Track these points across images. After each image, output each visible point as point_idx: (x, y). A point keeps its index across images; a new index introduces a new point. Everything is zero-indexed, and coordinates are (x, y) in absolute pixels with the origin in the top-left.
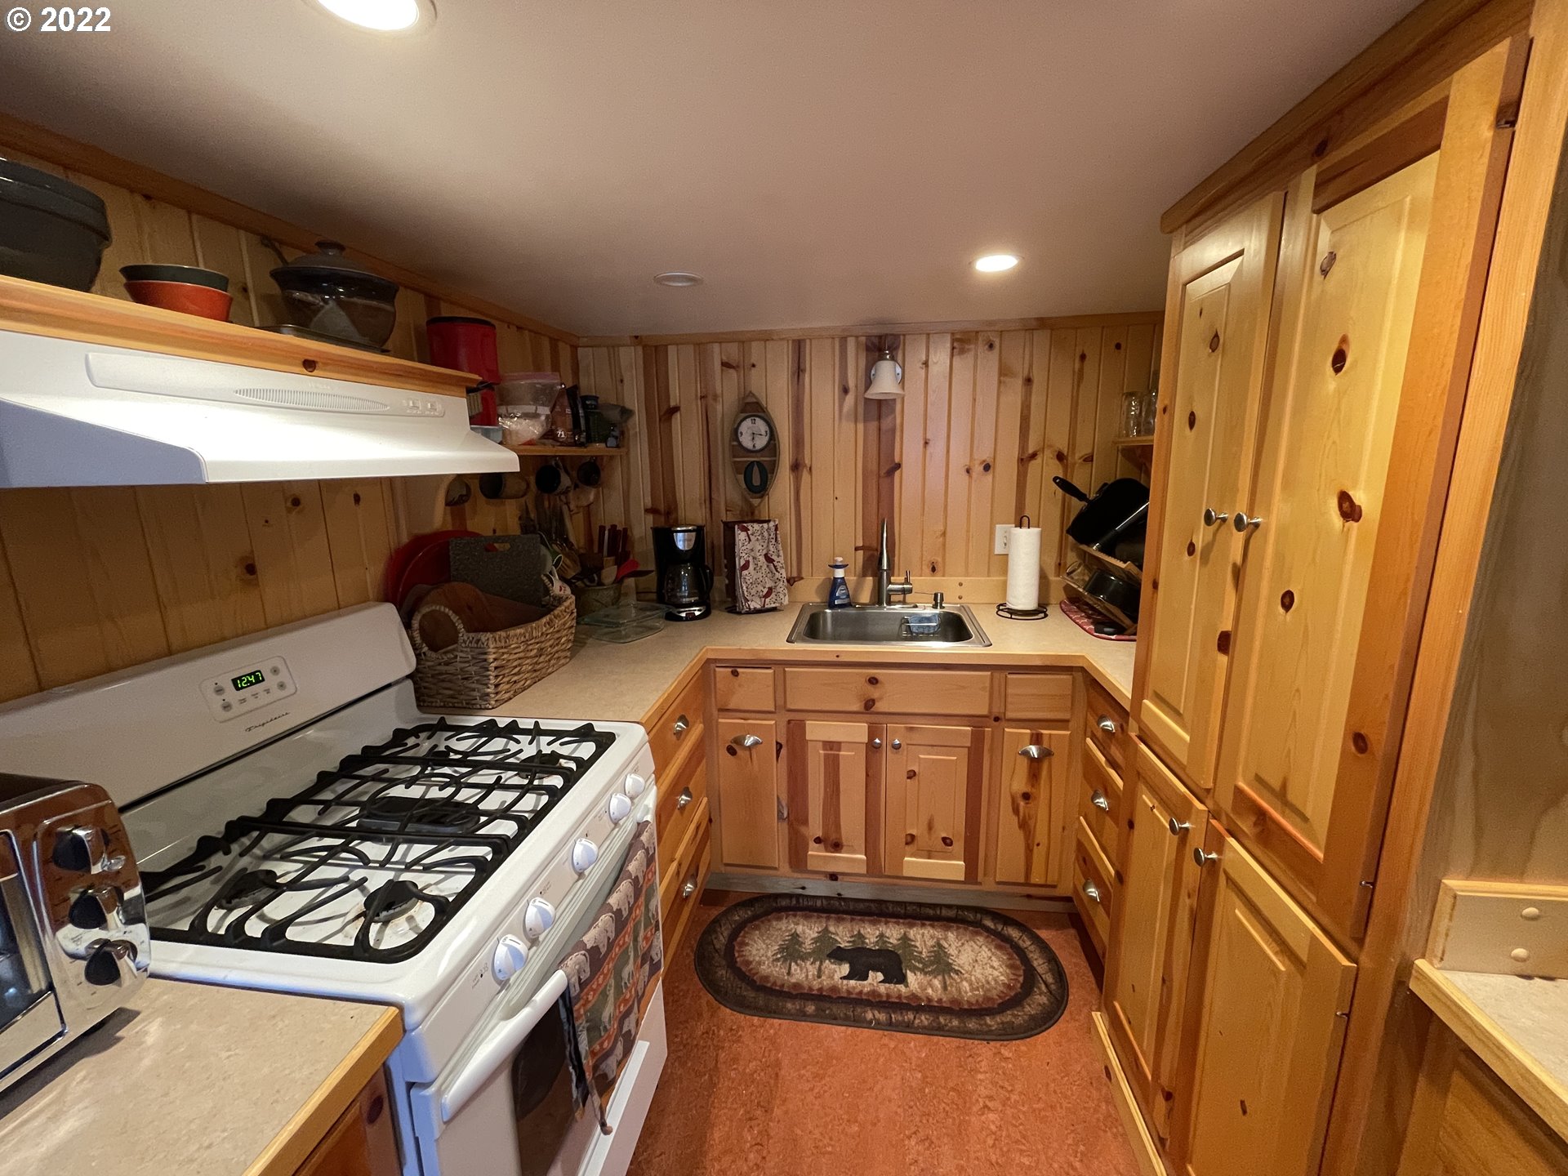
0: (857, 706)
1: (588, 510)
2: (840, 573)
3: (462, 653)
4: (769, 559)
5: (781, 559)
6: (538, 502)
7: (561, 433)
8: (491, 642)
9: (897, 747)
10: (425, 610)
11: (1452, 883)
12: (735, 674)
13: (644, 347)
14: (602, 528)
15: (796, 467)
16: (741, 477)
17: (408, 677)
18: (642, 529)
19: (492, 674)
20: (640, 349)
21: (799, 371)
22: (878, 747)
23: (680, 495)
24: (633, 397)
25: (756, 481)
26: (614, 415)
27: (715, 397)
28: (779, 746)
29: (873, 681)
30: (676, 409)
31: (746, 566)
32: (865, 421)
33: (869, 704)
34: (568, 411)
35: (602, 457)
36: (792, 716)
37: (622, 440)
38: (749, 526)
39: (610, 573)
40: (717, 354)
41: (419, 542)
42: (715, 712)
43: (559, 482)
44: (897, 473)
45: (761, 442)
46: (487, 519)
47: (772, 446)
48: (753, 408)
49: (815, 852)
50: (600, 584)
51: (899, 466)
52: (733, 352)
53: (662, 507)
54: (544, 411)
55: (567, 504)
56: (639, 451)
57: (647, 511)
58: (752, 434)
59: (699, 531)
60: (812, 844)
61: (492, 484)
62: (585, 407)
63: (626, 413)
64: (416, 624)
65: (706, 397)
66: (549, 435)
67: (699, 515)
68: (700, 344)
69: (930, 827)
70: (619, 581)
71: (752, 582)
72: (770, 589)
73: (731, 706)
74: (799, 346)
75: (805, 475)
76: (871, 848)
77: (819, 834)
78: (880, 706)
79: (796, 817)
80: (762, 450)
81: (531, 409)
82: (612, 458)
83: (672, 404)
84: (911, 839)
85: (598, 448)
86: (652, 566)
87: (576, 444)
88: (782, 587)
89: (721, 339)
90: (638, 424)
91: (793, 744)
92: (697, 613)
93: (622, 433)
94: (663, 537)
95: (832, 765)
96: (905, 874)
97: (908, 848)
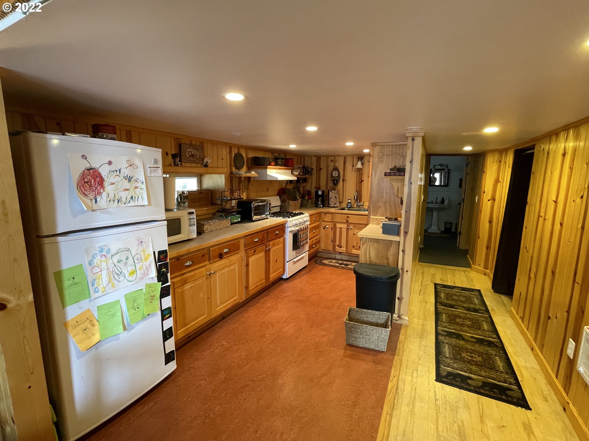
0: (345, 222)
1: (304, 187)
2: (350, 201)
3: (287, 203)
4: (336, 197)
5: (338, 197)
6: (296, 185)
7: (301, 174)
8: (290, 202)
9: (351, 229)
10: (283, 197)
11: (371, 217)
12: (325, 215)
13: (317, 157)
14: (306, 190)
15: (343, 180)
16: (332, 182)
17: (279, 206)
18: (313, 191)
19: (290, 206)
20: (316, 157)
21: (345, 162)
22: (348, 229)
23: (321, 185)
24: (314, 167)
25: (335, 183)
26: (310, 170)
27: (329, 167)
28: (332, 228)
29: (348, 217)
30: (322, 169)
31: (331, 198)
32: (357, 172)
33: (347, 221)
34: (302, 170)
35: (307, 177)
36: (335, 223)
37: (311, 174)
38: (332, 191)
39: (307, 198)
40: (330, 158)
41: (282, 189)
42: (322, 222)
43: (300, 181)
44: (363, 182)
45: (337, 175)
46: (290, 187)
47: (339, 176)
48: (336, 169)
49: (337, 247)
50: (305, 199)
51: (363, 181)
52: (333, 158)
53: (318, 187)
54: (299, 171)
55: (301, 185)
56: (314, 176)
57: (315, 188)
58: (335, 174)
59: (323, 192)
60: (337, 246)
61: (291, 182)
62: (305, 169)
63: (312, 169)
64: (281, 199)
65: (327, 167)
66: (299, 174)
67: (324, 189)
68: (327, 156)
69: (357, 244)
70: (308, 200)
71: (332, 201)
72: (335, 203)
73: (325, 220)
74: (345, 158)
75: (345, 182)
76: (347, 248)
77: (338, 244)
78: (349, 222)
79: (334, 241)
80: (337, 177)
81: (297, 170)
82: (309, 178)
83: (321, 168)
84: (354, 247)
85: (307, 176)
86: (315, 197)
87: (303, 175)
88: (338, 203)
89: (331, 156)
90: (314, 172)
91: (334, 228)
92: (321, 206)
93: (311, 173)
94: (317, 192)
95: (341, 232)
96: (352, 253)
97: (353, 248)
